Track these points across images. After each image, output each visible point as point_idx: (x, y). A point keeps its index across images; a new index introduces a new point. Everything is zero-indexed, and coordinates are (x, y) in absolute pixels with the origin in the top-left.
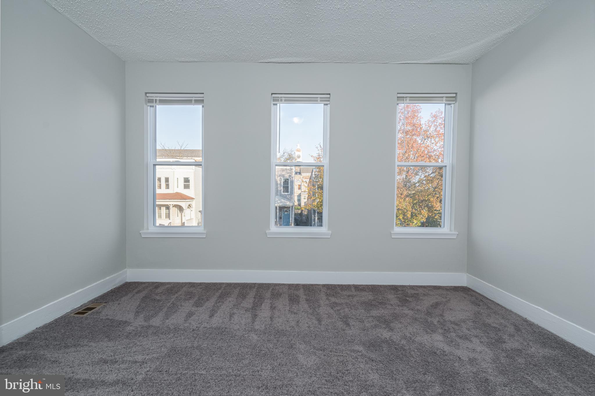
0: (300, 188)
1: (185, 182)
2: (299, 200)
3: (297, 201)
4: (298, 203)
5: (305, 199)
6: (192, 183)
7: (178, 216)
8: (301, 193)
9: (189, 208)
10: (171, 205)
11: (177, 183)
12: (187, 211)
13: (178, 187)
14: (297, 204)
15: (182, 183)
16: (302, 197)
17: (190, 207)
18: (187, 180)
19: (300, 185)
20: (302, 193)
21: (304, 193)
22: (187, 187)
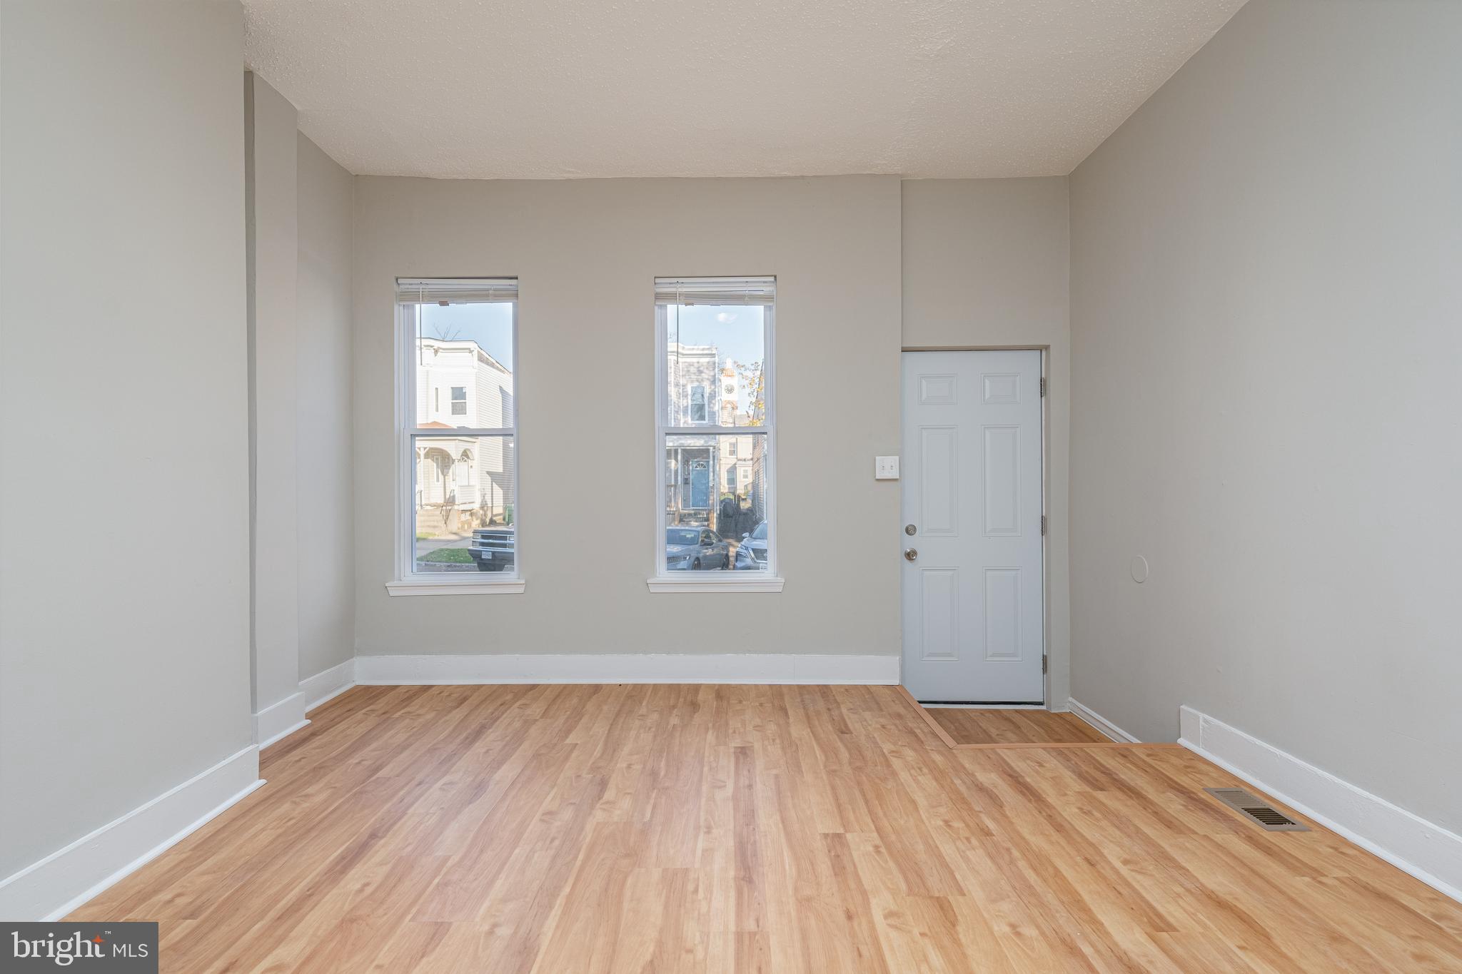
0: (733, 452)
1: (454, 398)
2: (732, 481)
3: (726, 482)
4: (729, 488)
5: (746, 477)
6: (471, 401)
7: (438, 480)
8: (735, 464)
9: (466, 461)
10: (422, 449)
11: (435, 401)
12: (459, 468)
13: (437, 410)
14: (727, 491)
15: (446, 400)
16: (740, 472)
17: (468, 458)
18: (458, 393)
19: (734, 445)
20: (739, 462)
21: (744, 462)
22: (458, 409)
